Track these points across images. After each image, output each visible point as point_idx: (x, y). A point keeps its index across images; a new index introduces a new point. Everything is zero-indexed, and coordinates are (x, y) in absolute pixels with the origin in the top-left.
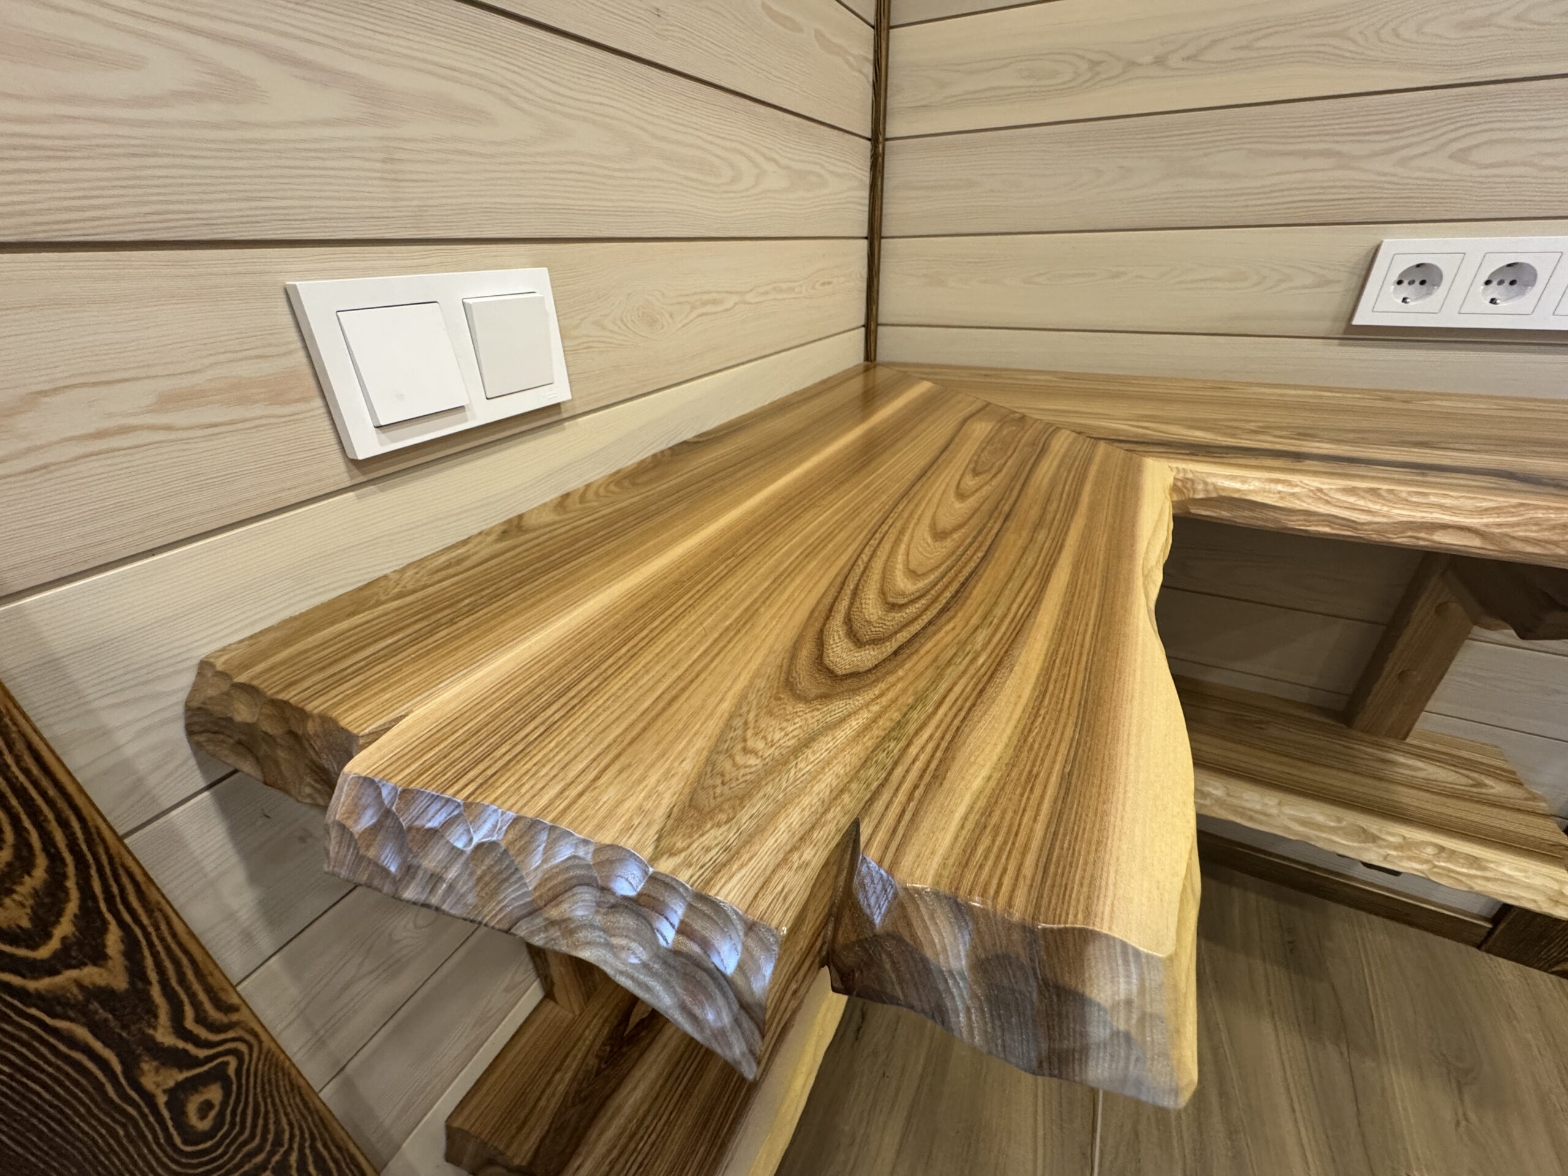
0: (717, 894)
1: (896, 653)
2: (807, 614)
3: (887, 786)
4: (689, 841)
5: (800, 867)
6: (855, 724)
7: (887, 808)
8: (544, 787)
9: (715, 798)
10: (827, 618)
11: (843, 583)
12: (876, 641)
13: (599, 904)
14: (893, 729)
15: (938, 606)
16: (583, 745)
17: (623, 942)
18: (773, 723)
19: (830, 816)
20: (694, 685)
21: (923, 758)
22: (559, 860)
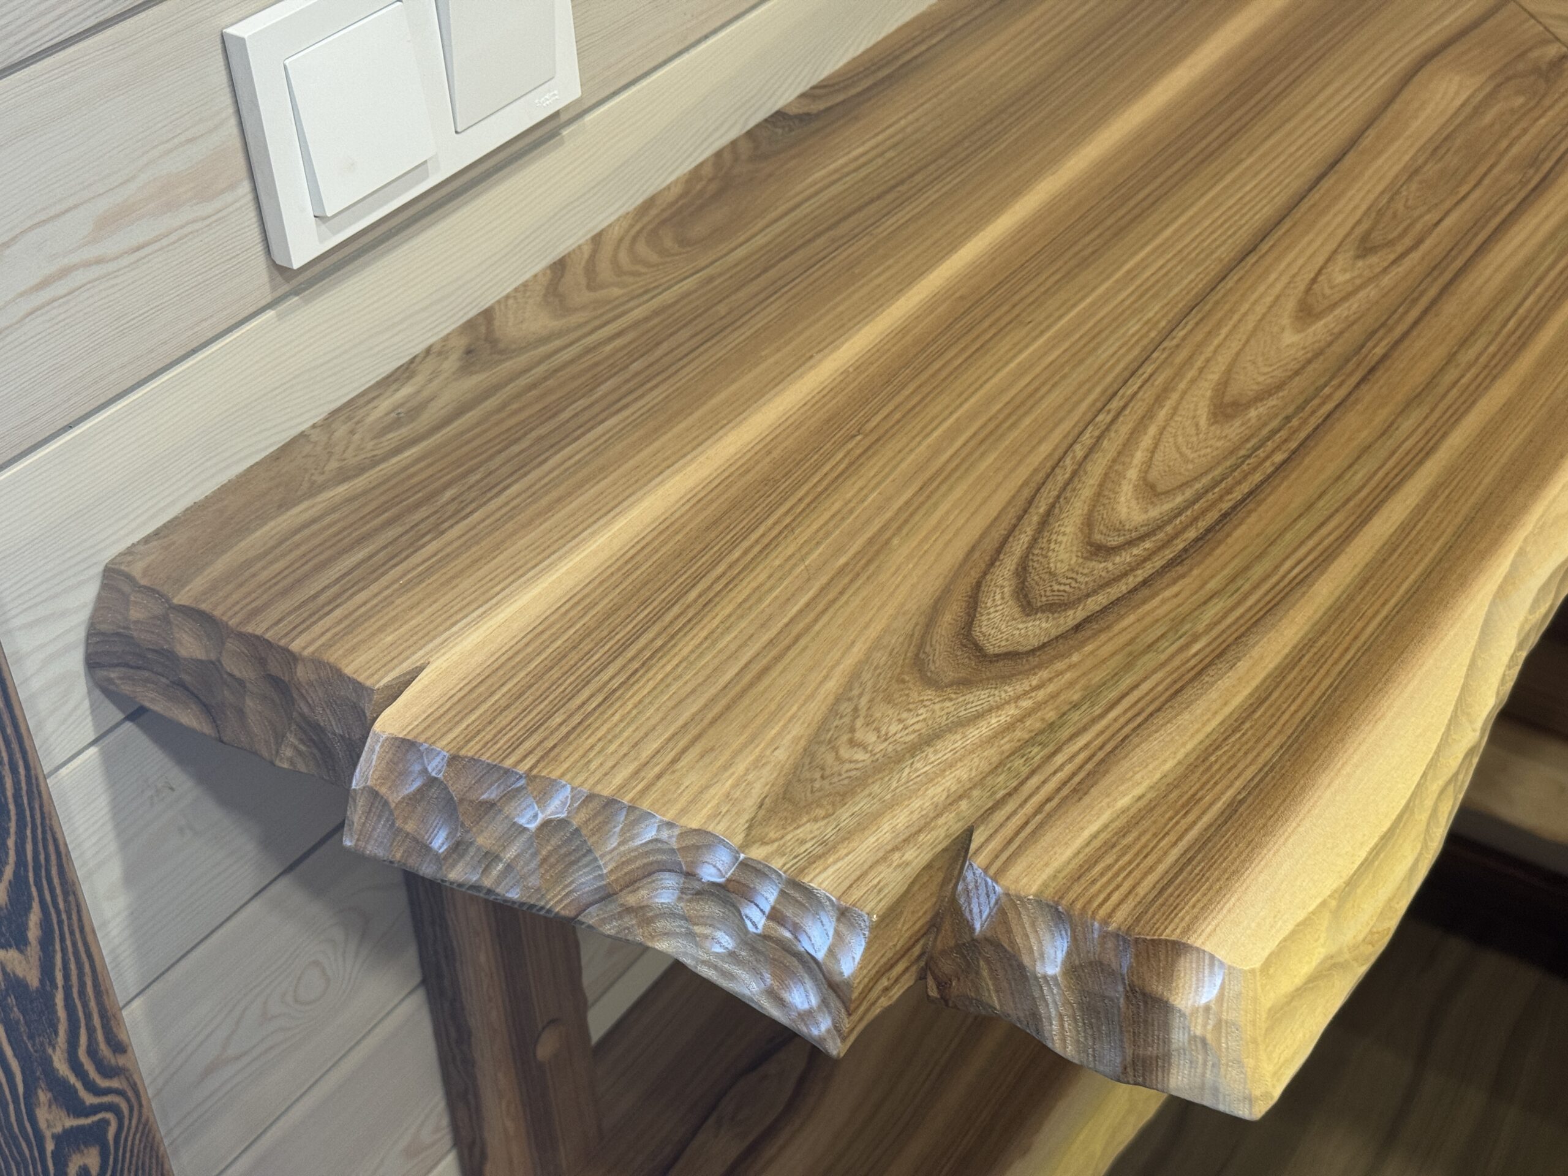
0: (811, 881)
1: (1077, 628)
2: (961, 555)
3: (1015, 796)
4: (782, 832)
5: (899, 866)
6: (995, 721)
7: (1008, 818)
8: (614, 766)
9: (812, 792)
10: (992, 564)
11: (1030, 502)
12: (1054, 607)
13: (683, 891)
14: (1041, 732)
15: (1168, 554)
16: (653, 721)
17: (707, 931)
18: (890, 712)
19: (941, 821)
20: (791, 654)
21: (1069, 769)
22: (638, 842)
